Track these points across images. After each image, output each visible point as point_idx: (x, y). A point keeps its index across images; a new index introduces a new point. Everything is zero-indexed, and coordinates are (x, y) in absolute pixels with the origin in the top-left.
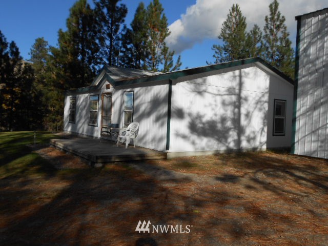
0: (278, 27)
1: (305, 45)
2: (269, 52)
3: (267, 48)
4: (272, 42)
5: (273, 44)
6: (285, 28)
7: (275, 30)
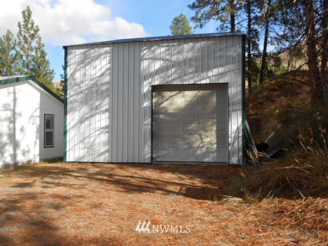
0: (33, 36)
1: (72, 71)
2: (24, 61)
3: (22, 56)
4: (27, 51)
5: (28, 53)
6: (40, 38)
7: (29, 39)
